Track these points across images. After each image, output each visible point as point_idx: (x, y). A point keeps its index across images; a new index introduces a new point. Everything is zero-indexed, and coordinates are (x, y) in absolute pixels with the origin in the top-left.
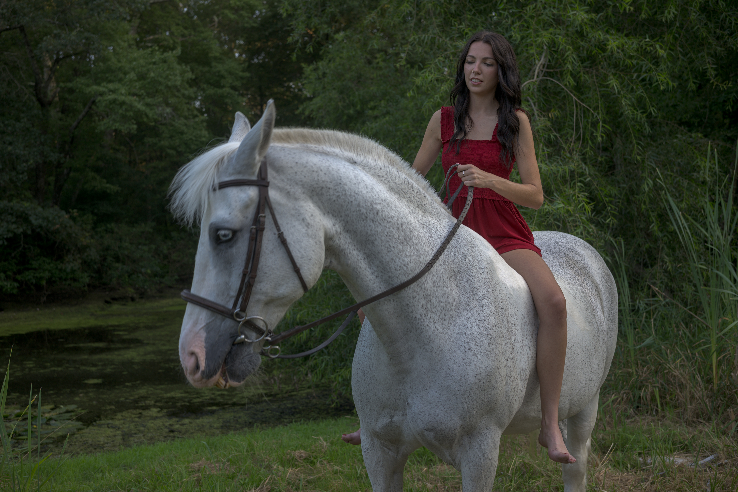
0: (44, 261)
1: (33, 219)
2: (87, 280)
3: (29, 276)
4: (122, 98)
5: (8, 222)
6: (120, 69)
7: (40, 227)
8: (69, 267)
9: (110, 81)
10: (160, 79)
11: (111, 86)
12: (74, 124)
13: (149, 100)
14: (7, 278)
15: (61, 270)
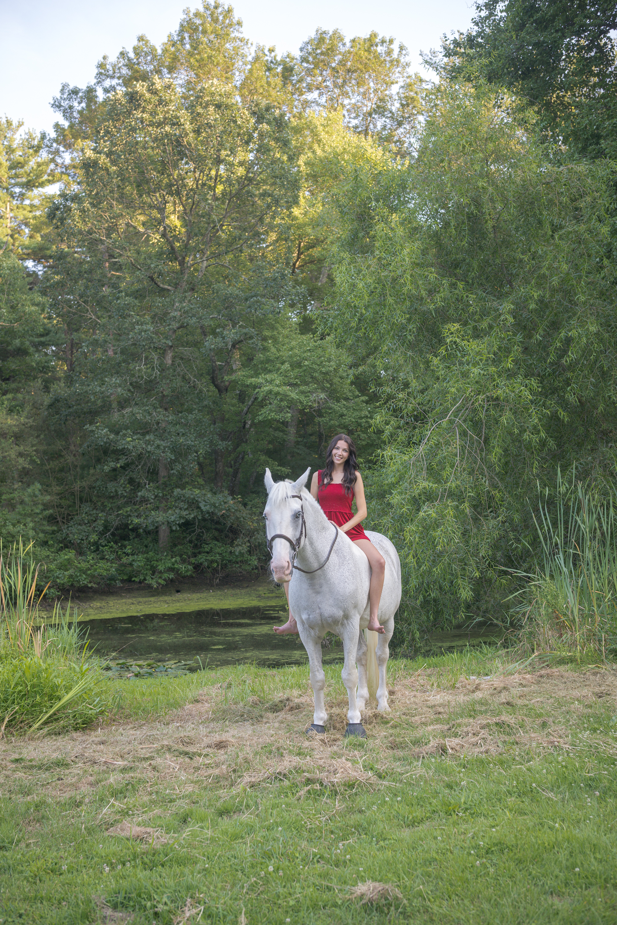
0: (215, 545)
1: (202, 505)
2: (256, 563)
3: (202, 559)
4: (276, 389)
5: (181, 509)
6: (277, 358)
7: (208, 513)
8: (237, 550)
9: (270, 371)
10: (314, 366)
11: (269, 377)
12: (245, 409)
13: (303, 388)
14: (183, 561)
15: (231, 552)
